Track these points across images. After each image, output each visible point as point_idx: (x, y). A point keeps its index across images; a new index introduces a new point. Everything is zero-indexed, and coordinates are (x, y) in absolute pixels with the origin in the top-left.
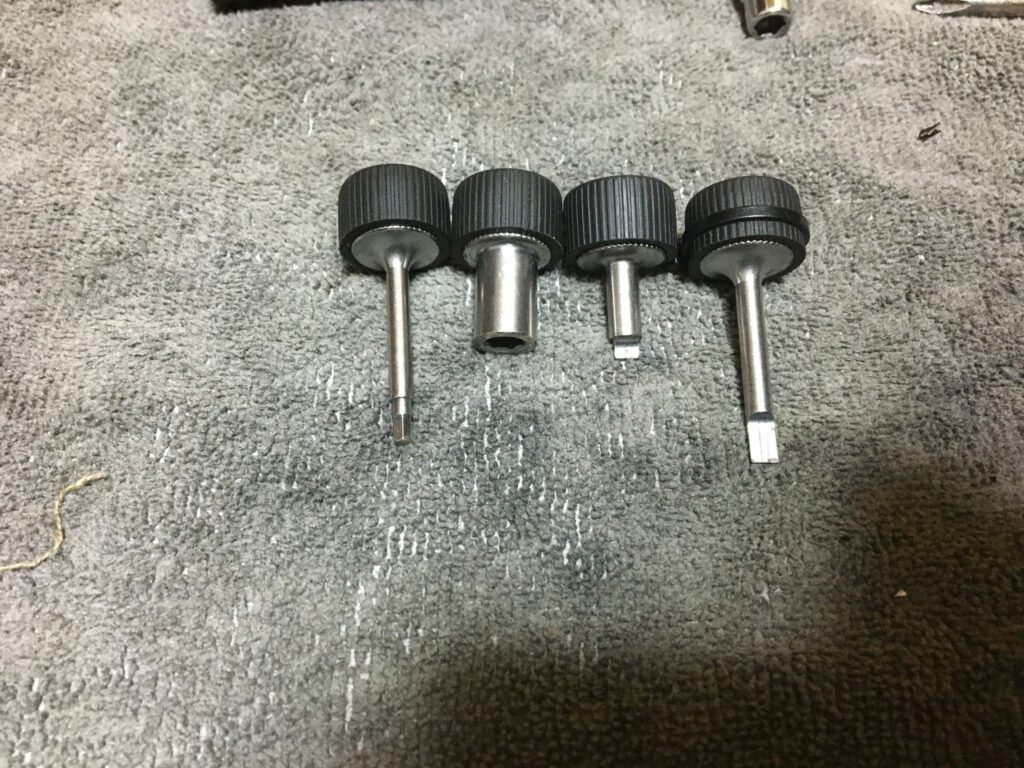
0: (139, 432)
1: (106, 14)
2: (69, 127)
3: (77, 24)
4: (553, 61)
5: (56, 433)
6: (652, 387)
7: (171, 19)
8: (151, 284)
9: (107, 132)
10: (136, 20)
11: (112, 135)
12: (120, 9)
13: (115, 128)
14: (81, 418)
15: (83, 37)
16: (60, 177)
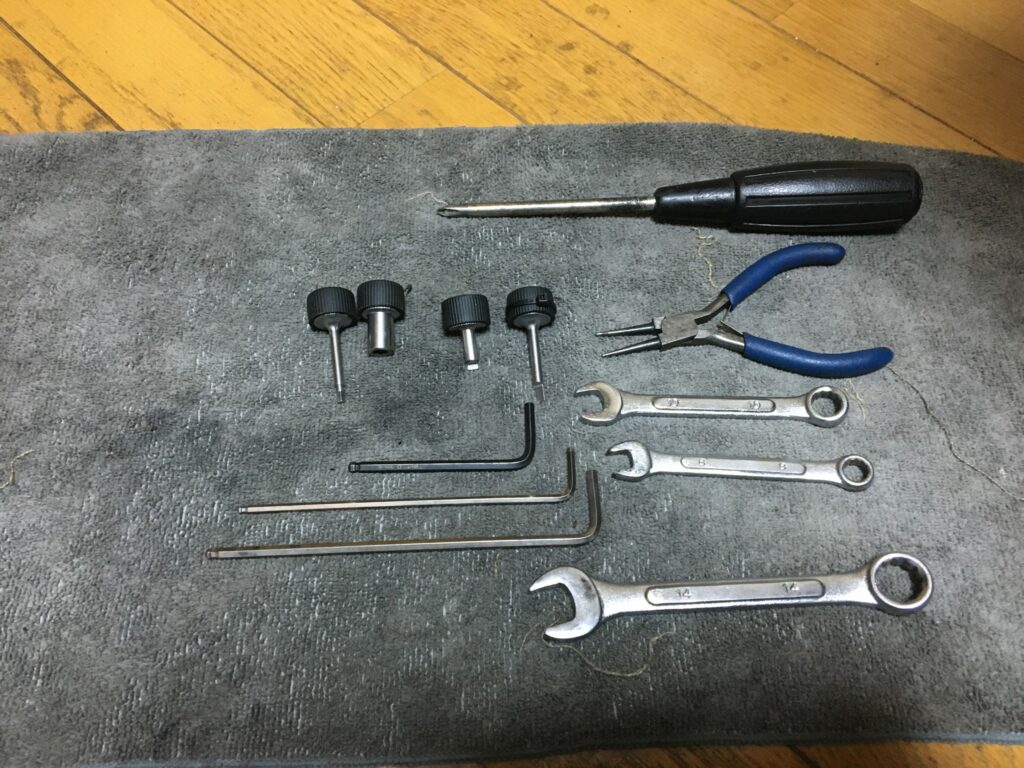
0: (46, 433)
1: (28, 220)
2: (11, 286)
3: (13, 226)
4: (252, 247)
5: (11, 435)
6: (271, 411)
7: (61, 223)
8: (52, 367)
9: (30, 288)
10: (44, 224)
11: (32, 291)
12: (35, 217)
13: (34, 287)
14: (22, 428)
15: (16, 234)
16: (9, 314)
